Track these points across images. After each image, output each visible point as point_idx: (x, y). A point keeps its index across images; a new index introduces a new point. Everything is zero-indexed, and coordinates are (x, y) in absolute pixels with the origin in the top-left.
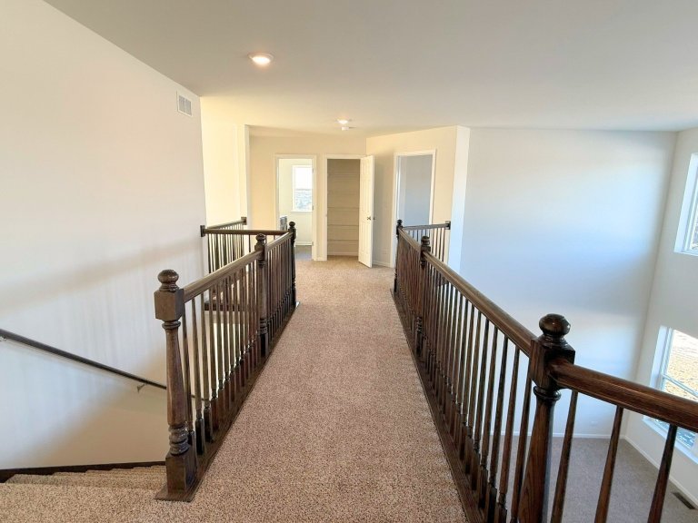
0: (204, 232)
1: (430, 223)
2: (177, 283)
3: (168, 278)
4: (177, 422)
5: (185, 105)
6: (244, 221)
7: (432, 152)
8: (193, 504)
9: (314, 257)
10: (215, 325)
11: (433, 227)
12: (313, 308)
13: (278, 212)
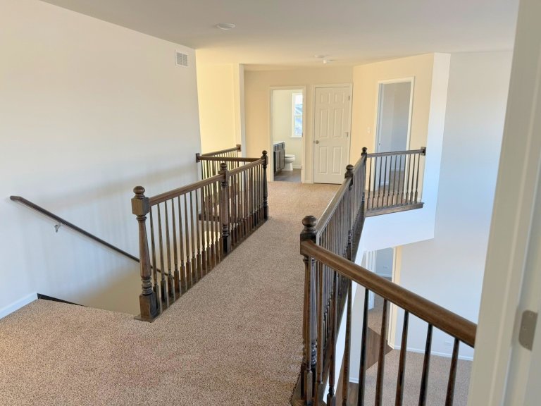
0: (199, 158)
1: (407, 149)
2: (144, 194)
3: (139, 191)
4: (145, 276)
5: (182, 59)
6: (239, 148)
7: (411, 79)
8: (152, 324)
9: (303, 180)
10: (206, 233)
11: (410, 152)
12: (279, 222)
13: (272, 140)
